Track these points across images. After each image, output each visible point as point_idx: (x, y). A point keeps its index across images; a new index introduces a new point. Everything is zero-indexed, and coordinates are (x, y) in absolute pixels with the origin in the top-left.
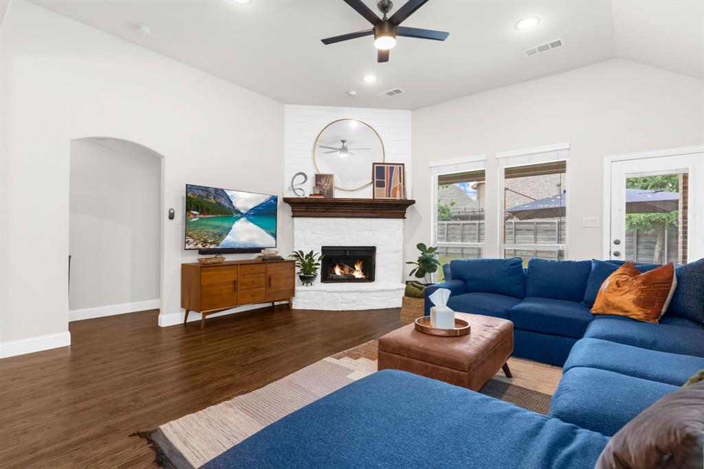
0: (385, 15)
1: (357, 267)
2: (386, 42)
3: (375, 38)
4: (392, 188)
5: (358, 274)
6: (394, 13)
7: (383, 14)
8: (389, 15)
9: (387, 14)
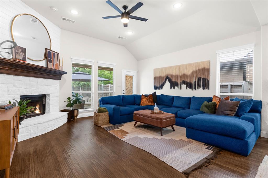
0: (125, 11)
1: (37, 108)
2: (125, 20)
3: (122, 18)
4: (55, 64)
5: (37, 112)
6: (128, 10)
7: (124, 10)
8: (127, 11)
9: (126, 10)
